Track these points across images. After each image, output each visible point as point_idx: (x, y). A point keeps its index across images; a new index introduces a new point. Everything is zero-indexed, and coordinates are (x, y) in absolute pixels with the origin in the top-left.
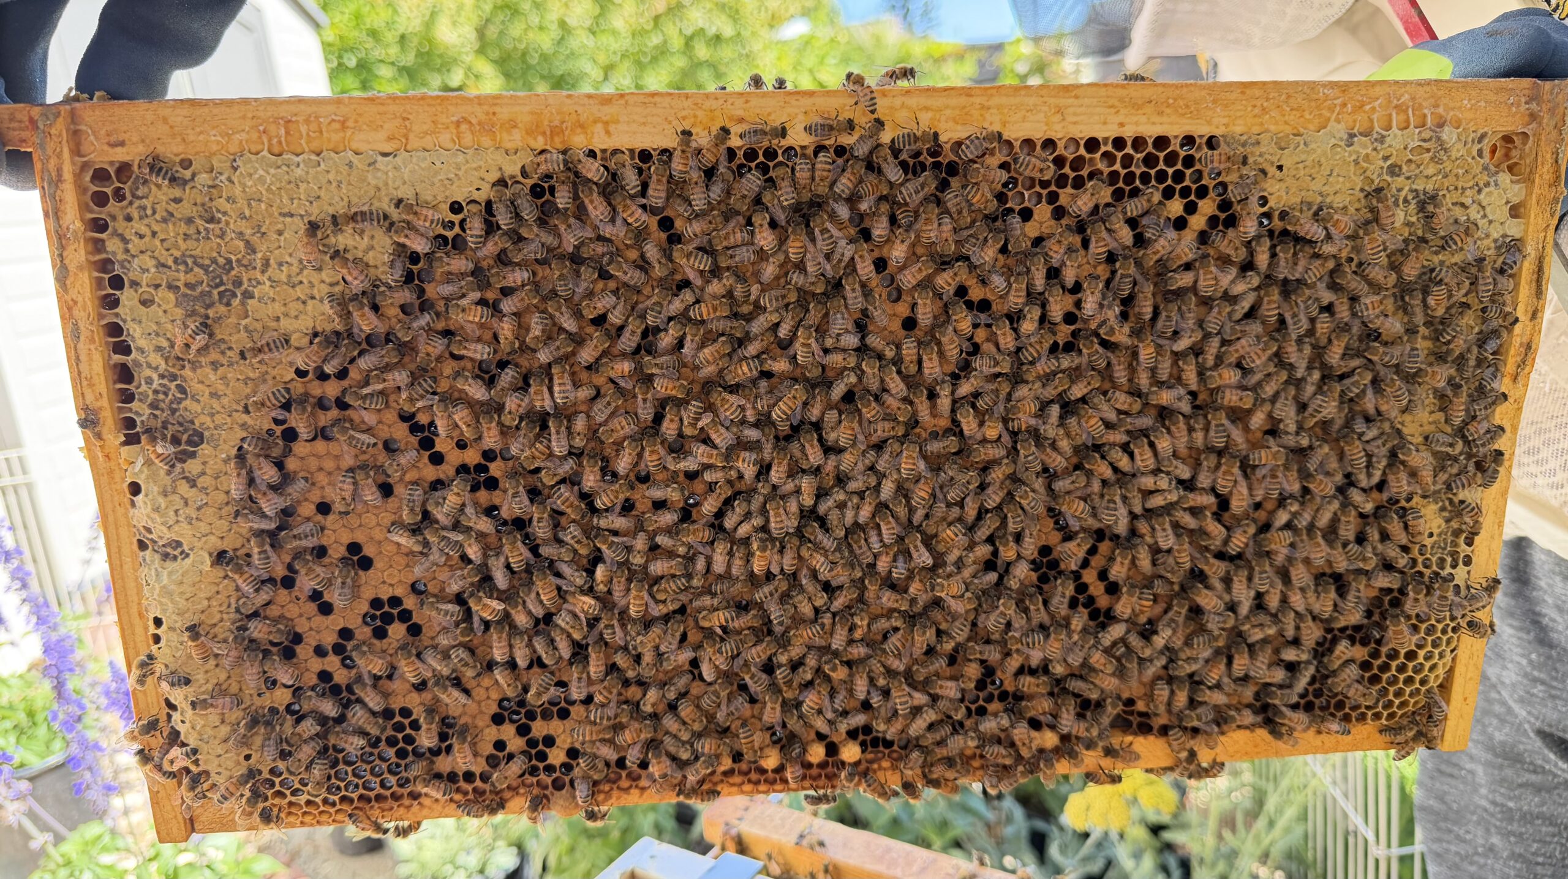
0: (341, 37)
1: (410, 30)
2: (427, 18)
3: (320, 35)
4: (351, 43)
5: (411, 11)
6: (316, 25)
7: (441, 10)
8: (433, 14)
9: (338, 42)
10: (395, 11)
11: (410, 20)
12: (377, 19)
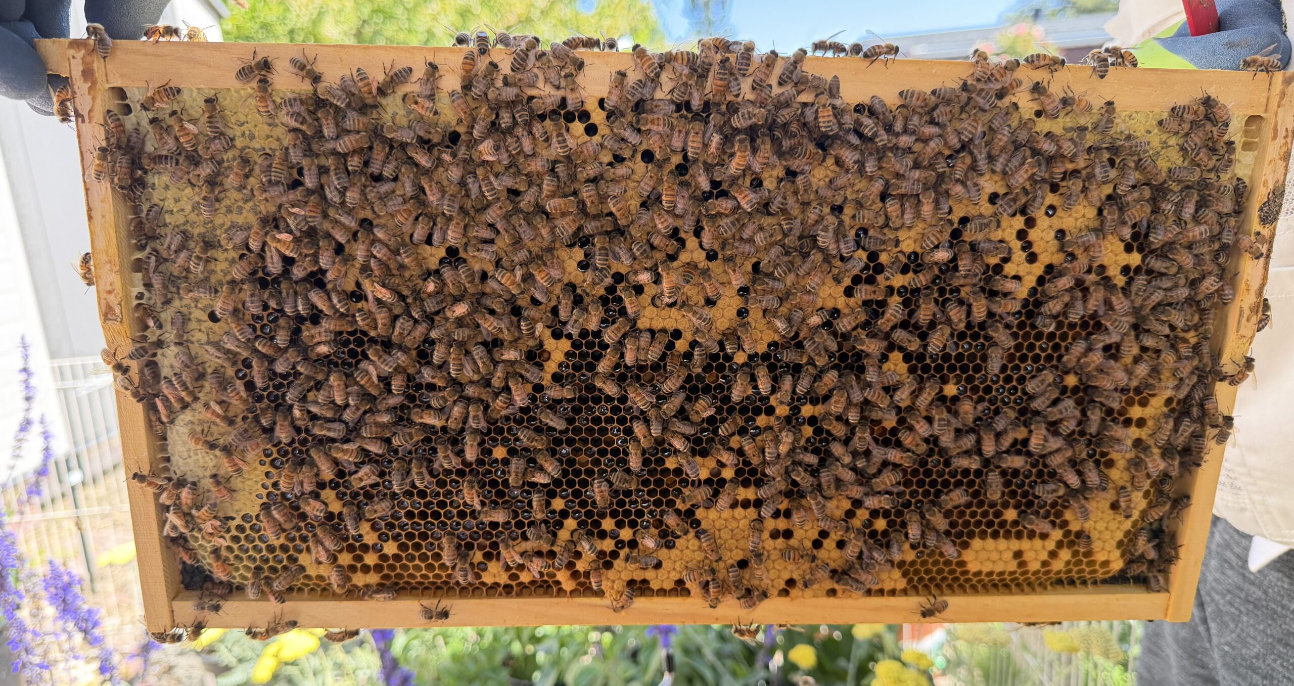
0: (238, 27)
1: (299, 25)
2: (314, 17)
3: (221, 25)
4: (247, 32)
5: (300, 9)
6: (219, 16)
7: (327, 11)
8: (321, 14)
9: (235, 30)
10: (287, 10)
11: (300, 17)
12: (270, 14)
